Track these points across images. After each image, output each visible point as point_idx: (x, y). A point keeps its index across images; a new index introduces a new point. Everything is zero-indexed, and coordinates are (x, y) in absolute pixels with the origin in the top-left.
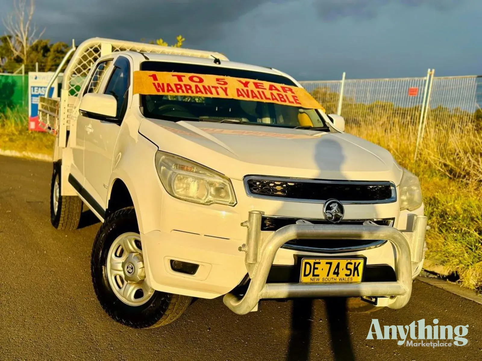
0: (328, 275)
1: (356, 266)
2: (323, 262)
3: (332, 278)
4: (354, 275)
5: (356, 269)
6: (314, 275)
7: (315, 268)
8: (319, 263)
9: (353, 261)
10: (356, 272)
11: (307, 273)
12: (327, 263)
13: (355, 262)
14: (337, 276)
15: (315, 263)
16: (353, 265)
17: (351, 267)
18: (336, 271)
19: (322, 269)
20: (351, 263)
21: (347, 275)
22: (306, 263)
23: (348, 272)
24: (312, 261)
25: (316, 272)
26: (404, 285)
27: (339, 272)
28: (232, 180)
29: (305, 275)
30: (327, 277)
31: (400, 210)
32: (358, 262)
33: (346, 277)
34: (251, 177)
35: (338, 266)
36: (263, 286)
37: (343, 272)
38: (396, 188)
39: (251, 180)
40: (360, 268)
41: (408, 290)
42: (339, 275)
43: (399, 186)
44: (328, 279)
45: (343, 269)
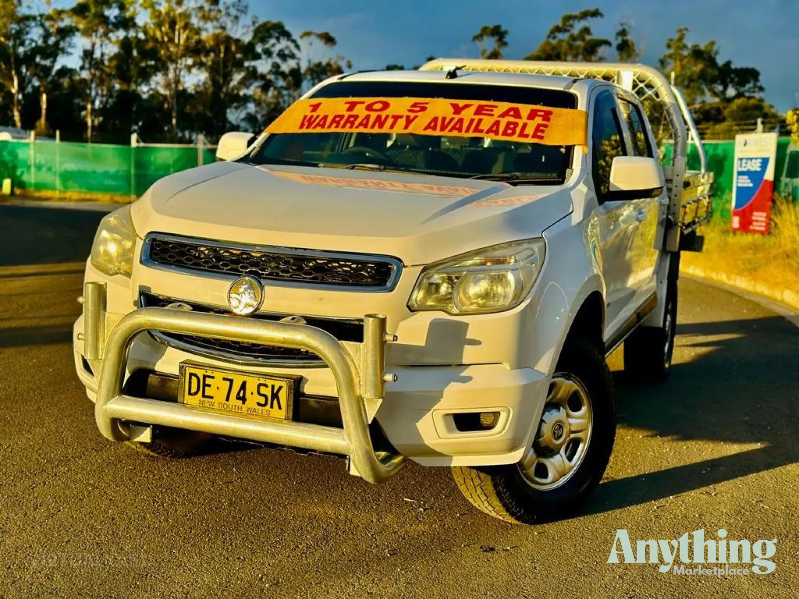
0: (227, 399)
1: (275, 391)
2: (219, 375)
3: (235, 406)
4: (272, 406)
5: (275, 396)
6: (204, 396)
7: (205, 385)
8: (212, 377)
9: (270, 383)
10: (275, 401)
11: (194, 390)
12: (225, 379)
13: (273, 384)
14: (244, 403)
15: (205, 377)
16: (270, 389)
17: (267, 391)
18: (241, 395)
19: (218, 388)
20: (266, 386)
21: (259, 404)
22: (191, 375)
23: (262, 400)
24: (200, 373)
25: (208, 391)
26: (345, 437)
27: (247, 396)
28: (137, 238)
29: (190, 394)
30: (227, 402)
31: (407, 309)
32: (277, 384)
33: (257, 407)
34: (153, 236)
35: (243, 386)
36: (108, 398)
37: (253, 399)
38: (404, 269)
39: (154, 240)
40: (283, 395)
41: (352, 447)
42: (246, 402)
43: (422, 267)
44: (228, 406)
45: (252, 393)
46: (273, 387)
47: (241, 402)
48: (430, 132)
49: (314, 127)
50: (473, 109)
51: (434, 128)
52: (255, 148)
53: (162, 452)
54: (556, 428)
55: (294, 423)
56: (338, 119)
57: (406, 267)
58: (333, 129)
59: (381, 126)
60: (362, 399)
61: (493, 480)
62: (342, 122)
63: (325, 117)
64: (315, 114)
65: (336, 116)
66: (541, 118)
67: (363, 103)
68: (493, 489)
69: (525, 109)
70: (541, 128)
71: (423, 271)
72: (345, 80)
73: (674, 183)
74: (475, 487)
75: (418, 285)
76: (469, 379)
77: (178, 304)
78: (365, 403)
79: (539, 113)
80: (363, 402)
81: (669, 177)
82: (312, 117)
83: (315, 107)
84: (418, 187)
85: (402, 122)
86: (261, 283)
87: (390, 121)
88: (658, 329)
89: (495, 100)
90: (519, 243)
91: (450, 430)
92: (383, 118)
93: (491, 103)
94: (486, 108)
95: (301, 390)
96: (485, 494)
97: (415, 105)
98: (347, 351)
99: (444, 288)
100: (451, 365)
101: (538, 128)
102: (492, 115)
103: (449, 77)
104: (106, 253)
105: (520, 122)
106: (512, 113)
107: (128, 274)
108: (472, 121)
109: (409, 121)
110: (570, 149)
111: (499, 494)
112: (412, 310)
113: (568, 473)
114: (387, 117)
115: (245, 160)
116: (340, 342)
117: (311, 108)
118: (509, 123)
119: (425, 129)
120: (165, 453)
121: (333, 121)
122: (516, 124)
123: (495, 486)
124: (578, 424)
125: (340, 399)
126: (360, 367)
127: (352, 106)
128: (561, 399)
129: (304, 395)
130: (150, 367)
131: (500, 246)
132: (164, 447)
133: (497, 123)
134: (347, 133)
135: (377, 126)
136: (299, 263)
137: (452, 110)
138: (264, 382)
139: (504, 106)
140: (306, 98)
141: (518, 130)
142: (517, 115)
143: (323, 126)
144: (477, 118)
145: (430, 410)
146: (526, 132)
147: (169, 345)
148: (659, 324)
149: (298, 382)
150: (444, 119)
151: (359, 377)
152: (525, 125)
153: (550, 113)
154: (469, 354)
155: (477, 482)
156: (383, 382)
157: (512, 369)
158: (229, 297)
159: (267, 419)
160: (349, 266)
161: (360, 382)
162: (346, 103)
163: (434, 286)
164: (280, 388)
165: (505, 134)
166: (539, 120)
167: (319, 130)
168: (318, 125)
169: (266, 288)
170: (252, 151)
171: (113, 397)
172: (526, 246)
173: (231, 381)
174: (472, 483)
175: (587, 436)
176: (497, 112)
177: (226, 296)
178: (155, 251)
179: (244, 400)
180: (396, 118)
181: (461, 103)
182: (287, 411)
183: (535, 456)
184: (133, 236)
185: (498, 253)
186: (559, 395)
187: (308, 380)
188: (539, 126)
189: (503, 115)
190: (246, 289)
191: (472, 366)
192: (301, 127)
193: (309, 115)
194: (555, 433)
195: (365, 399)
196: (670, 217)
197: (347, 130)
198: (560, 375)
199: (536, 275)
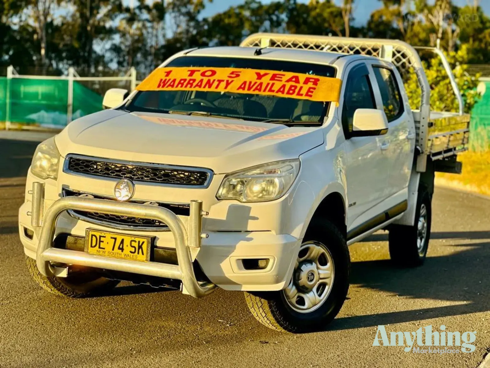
0: (113, 249)
1: (140, 244)
2: (108, 236)
3: (117, 253)
4: (138, 253)
5: (140, 247)
6: (100, 247)
7: (100, 241)
8: (105, 237)
9: (137, 240)
10: (140, 250)
11: (94, 244)
12: (112, 238)
13: (139, 240)
14: (122, 251)
15: (100, 237)
16: (137, 243)
17: (136, 245)
18: (121, 247)
19: (108, 243)
20: (135, 241)
21: (131, 252)
22: (92, 235)
23: (133, 250)
24: (98, 234)
25: (102, 245)
26: (180, 269)
27: (124, 248)
28: (61, 157)
29: (91, 246)
30: (113, 251)
31: (216, 198)
32: (142, 240)
33: (130, 254)
34: (71, 156)
35: (122, 242)
36: (45, 249)
37: (128, 249)
38: (214, 176)
39: (71, 158)
40: (144, 247)
41: (183, 275)
42: (124, 251)
43: (225, 175)
44: (113, 253)
45: (127, 246)
46: (139, 242)
47: (121, 251)
48: (241, 91)
49: (167, 87)
50: (269, 76)
51: (244, 89)
52: (128, 100)
53: (67, 293)
54: (310, 275)
55: (151, 262)
56: (182, 82)
57: (216, 174)
58: (179, 88)
59: (210, 87)
60: (189, 248)
61: (269, 303)
62: (185, 84)
63: (174, 81)
64: (168, 78)
65: (181, 80)
66: (312, 83)
67: (199, 71)
68: (269, 309)
69: (302, 77)
70: (311, 90)
71: (226, 177)
72: (188, 55)
73: (421, 124)
74: (259, 308)
75: (222, 184)
76: (251, 239)
77: (86, 194)
78: (191, 250)
79: (311, 80)
80: (189, 249)
81: (418, 119)
82: (166, 80)
83: (168, 73)
84: (233, 126)
85: (223, 84)
86: (133, 183)
87: (216, 83)
88: (410, 227)
89: (284, 71)
90: (283, 162)
91: (240, 269)
92: (211, 81)
93: (282, 72)
94: (277, 76)
95: (155, 244)
96: (264, 312)
97: (232, 73)
98: (181, 221)
99: (239, 187)
100: (241, 231)
101: (309, 91)
102: (281, 81)
103: (256, 54)
104: (41, 166)
105: (299, 86)
106: (294, 79)
107: (55, 179)
108: (268, 84)
109: (228, 84)
110: (328, 104)
111: (272, 312)
112: (219, 198)
113: (318, 304)
114: (214, 80)
115: (122, 108)
116: (177, 216)
117: (166, 74)
118: (291, 86)
119: (238, 89)
120: (70, 294)
121: (179, 83)
122: (296, 87)
123: (270, 307)
124: (325, 274)
125: (177, 249)
126: (188, 230)
127: (192, 73)
128: (313, 258)
129: (157, 247)
130: (68, 232)
131: (272, 163)
132: (68, 290)
133: (284, 86)
134: (189, 91)
135: (207, 86)
136: (155, 172)
137: (256, 77)
138: (134, 240)
139: (289, 75)
140: (162, 67)
141: (297, 90)
142: (297, 80)
143: (173, 86)
144: (271, 82)
145: (228, 256)
146: (301, 93)
147: (79, 219)
148: (411, 223)
149: (154, 239)
150: (250, 83)
151: (187, 235)
152: (301, 88)
153: (318, 80)
154: (251, 225)
155: (260, 304)
156: (200, 238)
157: (277, 234)
158: (115, 191)
159: (135, 260)
160: (184, 174)
161: (188, 238)
162: (189, 71)
163: (232, 186)
164: (143, 243)
165: (288, 93)
166: (310, 85)
167: (170, 89)
168: (170, 85)
169: (136, 185)
170: (126, 103)
171: (47, 248)
172: (288, 163)
173: (115, 239)
174: (257, 306)
175: (330, 282)
176: (285, 79)
177: (113, 190)
178: (72, 165)
179: (122, 249)
180: (220, 81)
181: (262, 72)
182: (147, 256)
183: (296, 291)
184: (58, 156)
185: (270, 168)
186: (312, 255)
187: (158, 239)
188: (310, 88)
189: (288, 81)
190: (124, 187)
191: (253, 232)
192: (159, 86)
193: (164, 78)
194: (309, 278)
195: (190, 248)
196: (418, 147)
197: (188, 89)
198: (313, 242)
199: (293, 180)
